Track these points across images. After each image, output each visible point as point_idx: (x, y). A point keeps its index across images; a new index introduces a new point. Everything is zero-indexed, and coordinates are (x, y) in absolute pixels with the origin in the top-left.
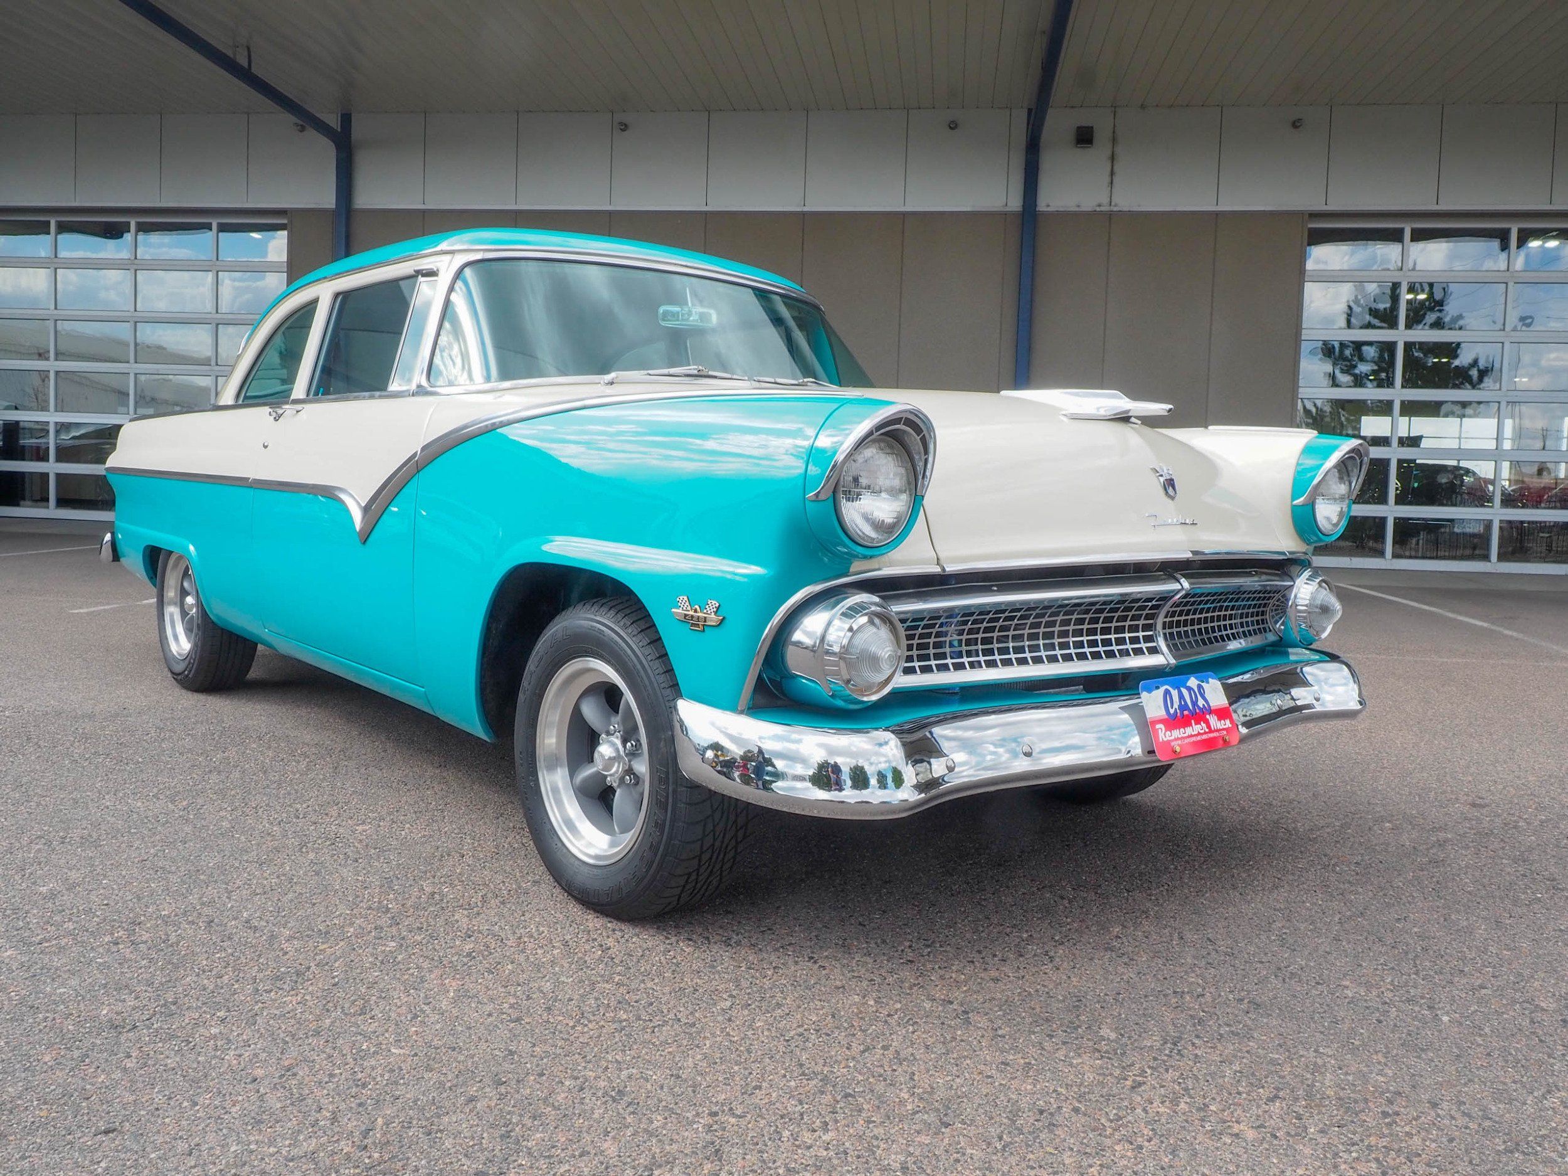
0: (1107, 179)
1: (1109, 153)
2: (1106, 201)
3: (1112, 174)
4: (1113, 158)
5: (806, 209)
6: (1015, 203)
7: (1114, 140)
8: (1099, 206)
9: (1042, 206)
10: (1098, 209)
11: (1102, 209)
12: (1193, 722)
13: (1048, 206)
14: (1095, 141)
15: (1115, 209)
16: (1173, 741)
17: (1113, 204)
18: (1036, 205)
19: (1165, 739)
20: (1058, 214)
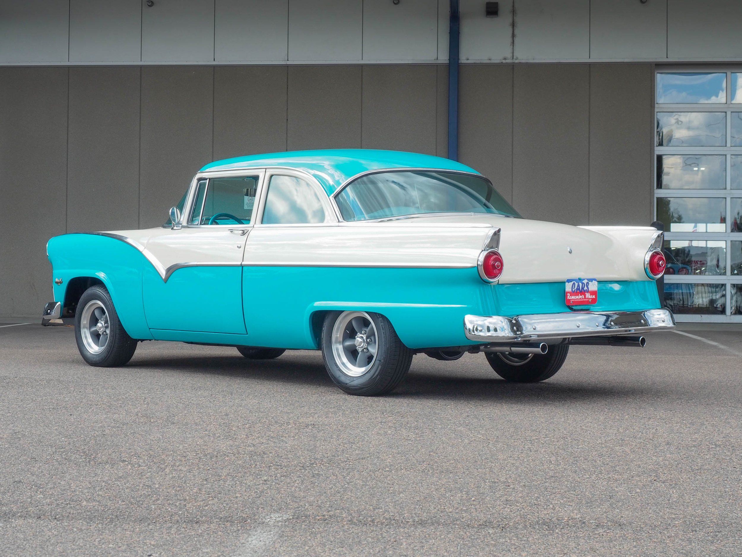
0: (510, 40)
1: (510, 20)
2: (509, 55)
3: (513, 36)
4: (513, 25)
5: (289, 63)
6: (444, 58)
7: (514, 12)
8: (505, 59)
9: (463, 59)
10: (504, 61)
11: (507, 61)
13: (468, 59)
14: (499, 13)
15: (517, 61)
17: (514, 58)
18: (458, 59)
20: (475, 66)
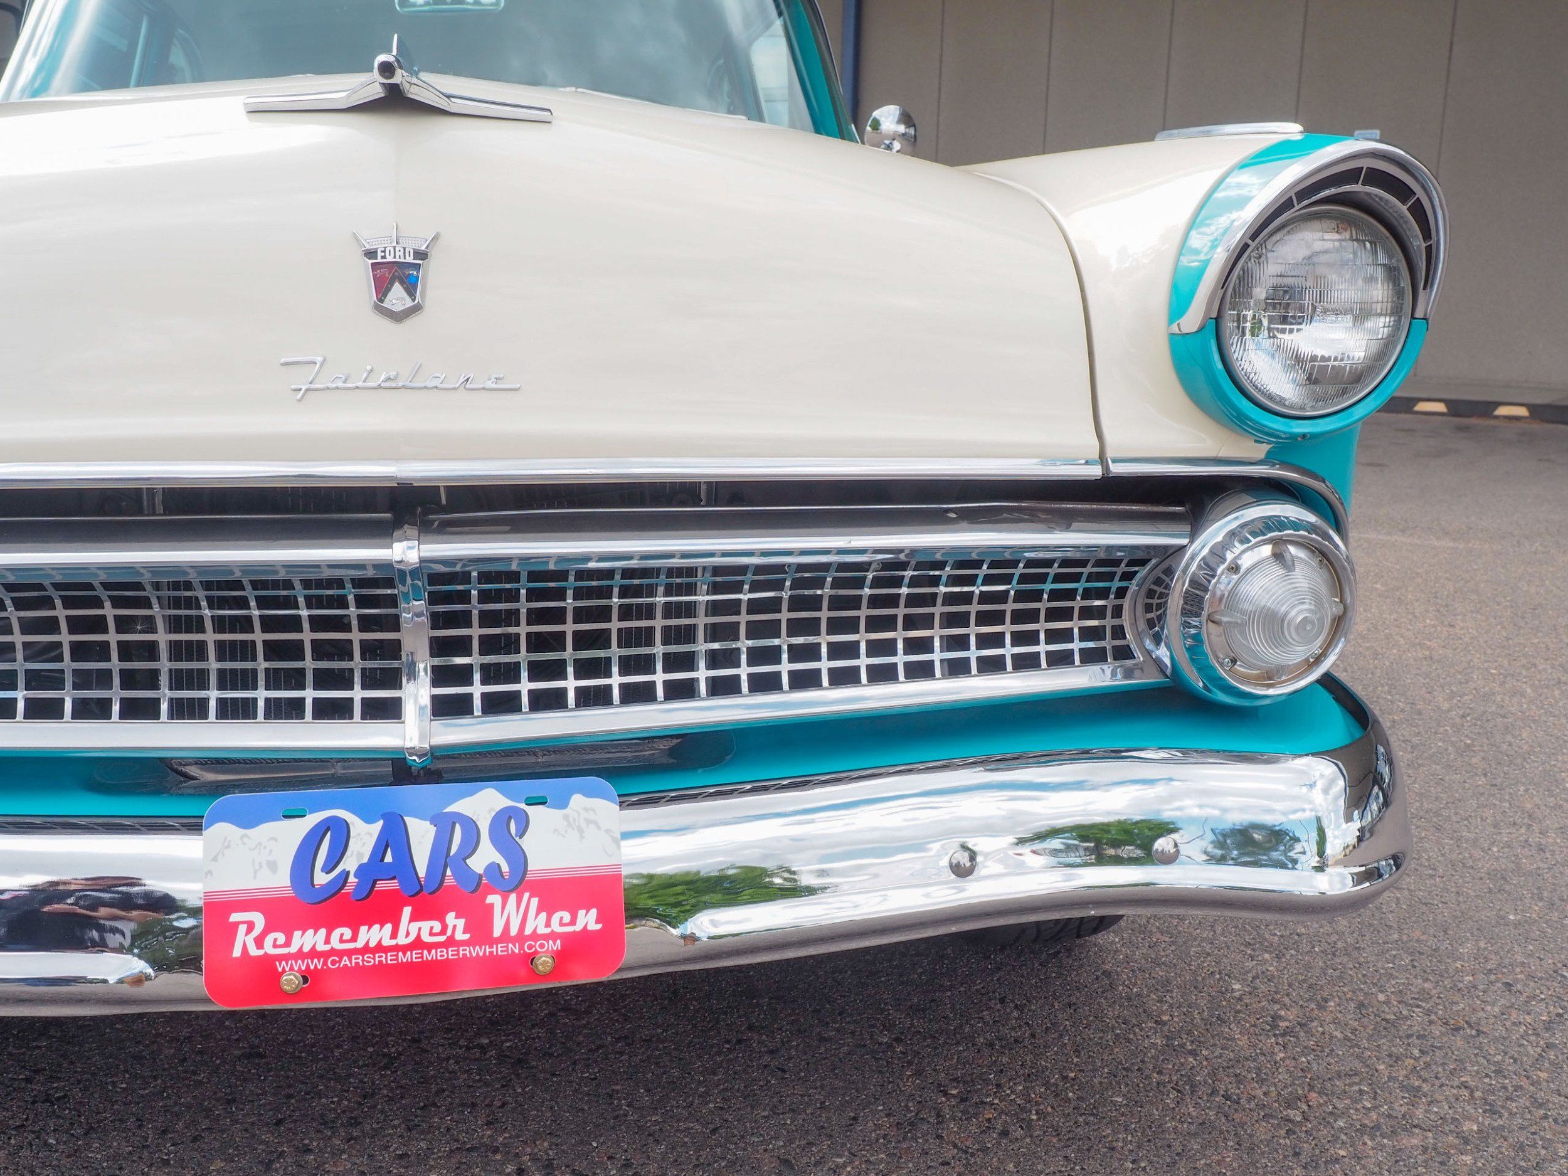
12: (407, 911)
16: (286, 957)
19: (254, 951)
